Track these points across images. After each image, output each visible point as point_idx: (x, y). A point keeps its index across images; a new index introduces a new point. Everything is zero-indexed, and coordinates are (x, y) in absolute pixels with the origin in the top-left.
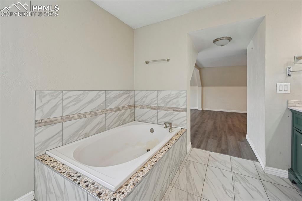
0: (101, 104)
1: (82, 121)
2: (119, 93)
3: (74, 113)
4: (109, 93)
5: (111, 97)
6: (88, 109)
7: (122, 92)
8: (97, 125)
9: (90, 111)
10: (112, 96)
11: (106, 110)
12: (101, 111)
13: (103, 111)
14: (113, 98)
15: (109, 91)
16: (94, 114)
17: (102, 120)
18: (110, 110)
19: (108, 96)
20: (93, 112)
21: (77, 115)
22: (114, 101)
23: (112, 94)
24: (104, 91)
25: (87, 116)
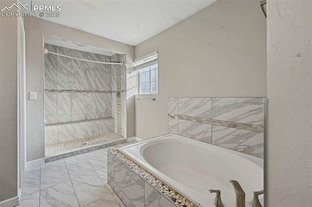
0: (206, 112)
1: (189, 123)
2: (236, 101)
3: (184, 115)
4: (217, 100)
5: (220, 106)
6: (193, 114)
7: (241, 100)
8: (202, 133)
9: (195, 116)
10: (222, 105)
11: (212, 120)
12: (206, 119)
13: (209, 120)
14: (224, 107)
15: (217, 99)
16: (199, 120)
17: (207, 130)
18: (219, 121)
19: (215, 104)
20: (198, 118)
21: (185, 117)
22: (226, 112)
23: (222, 103)
24: (210, 98)
25: (193, 120)
